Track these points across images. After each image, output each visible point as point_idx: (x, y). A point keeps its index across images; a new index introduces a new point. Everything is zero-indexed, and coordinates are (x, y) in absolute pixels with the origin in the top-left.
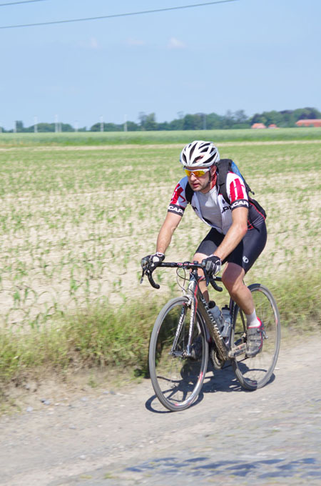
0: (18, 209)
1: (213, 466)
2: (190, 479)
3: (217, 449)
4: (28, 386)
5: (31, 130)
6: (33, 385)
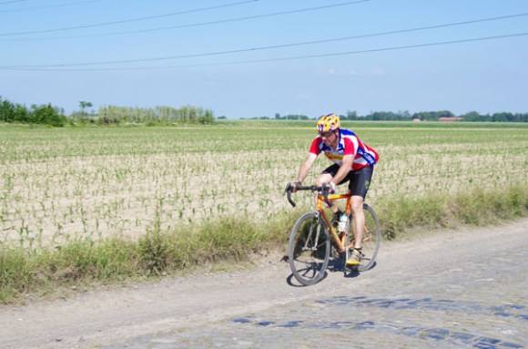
0: (269, 158)
1: (369, 302)
2: (354, 308)
3: (372, 293)
4: (262, 252)
5: (284, 118)
6: (264, 252)
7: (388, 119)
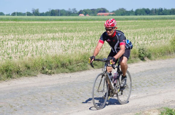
7: (61, 15)
